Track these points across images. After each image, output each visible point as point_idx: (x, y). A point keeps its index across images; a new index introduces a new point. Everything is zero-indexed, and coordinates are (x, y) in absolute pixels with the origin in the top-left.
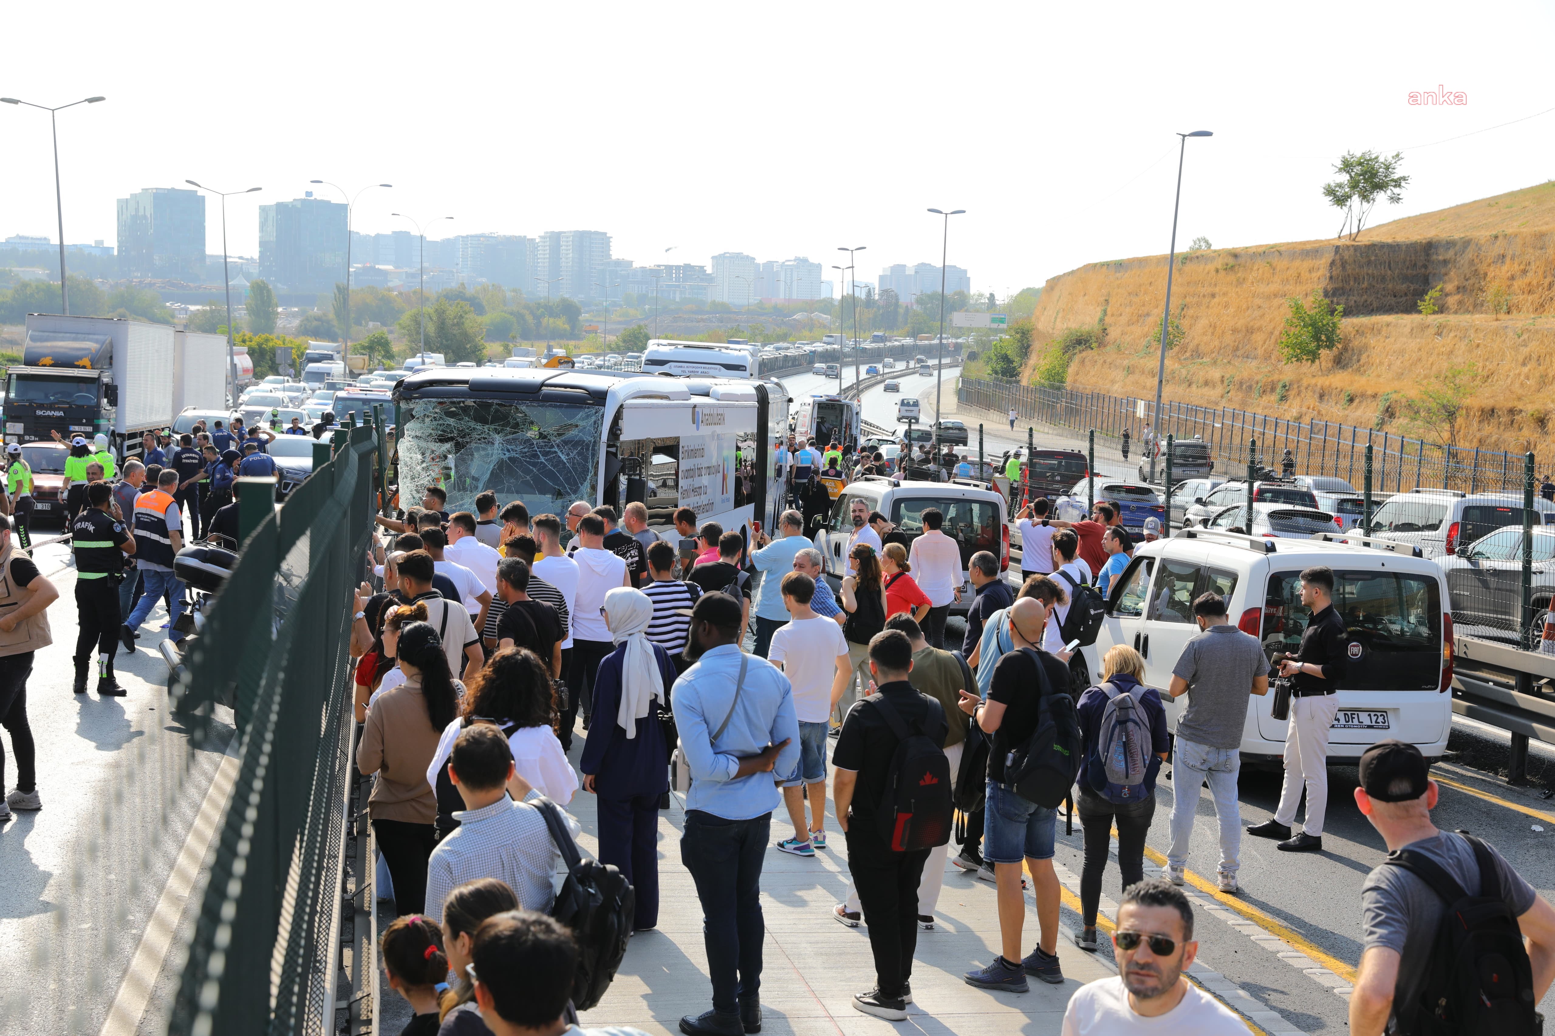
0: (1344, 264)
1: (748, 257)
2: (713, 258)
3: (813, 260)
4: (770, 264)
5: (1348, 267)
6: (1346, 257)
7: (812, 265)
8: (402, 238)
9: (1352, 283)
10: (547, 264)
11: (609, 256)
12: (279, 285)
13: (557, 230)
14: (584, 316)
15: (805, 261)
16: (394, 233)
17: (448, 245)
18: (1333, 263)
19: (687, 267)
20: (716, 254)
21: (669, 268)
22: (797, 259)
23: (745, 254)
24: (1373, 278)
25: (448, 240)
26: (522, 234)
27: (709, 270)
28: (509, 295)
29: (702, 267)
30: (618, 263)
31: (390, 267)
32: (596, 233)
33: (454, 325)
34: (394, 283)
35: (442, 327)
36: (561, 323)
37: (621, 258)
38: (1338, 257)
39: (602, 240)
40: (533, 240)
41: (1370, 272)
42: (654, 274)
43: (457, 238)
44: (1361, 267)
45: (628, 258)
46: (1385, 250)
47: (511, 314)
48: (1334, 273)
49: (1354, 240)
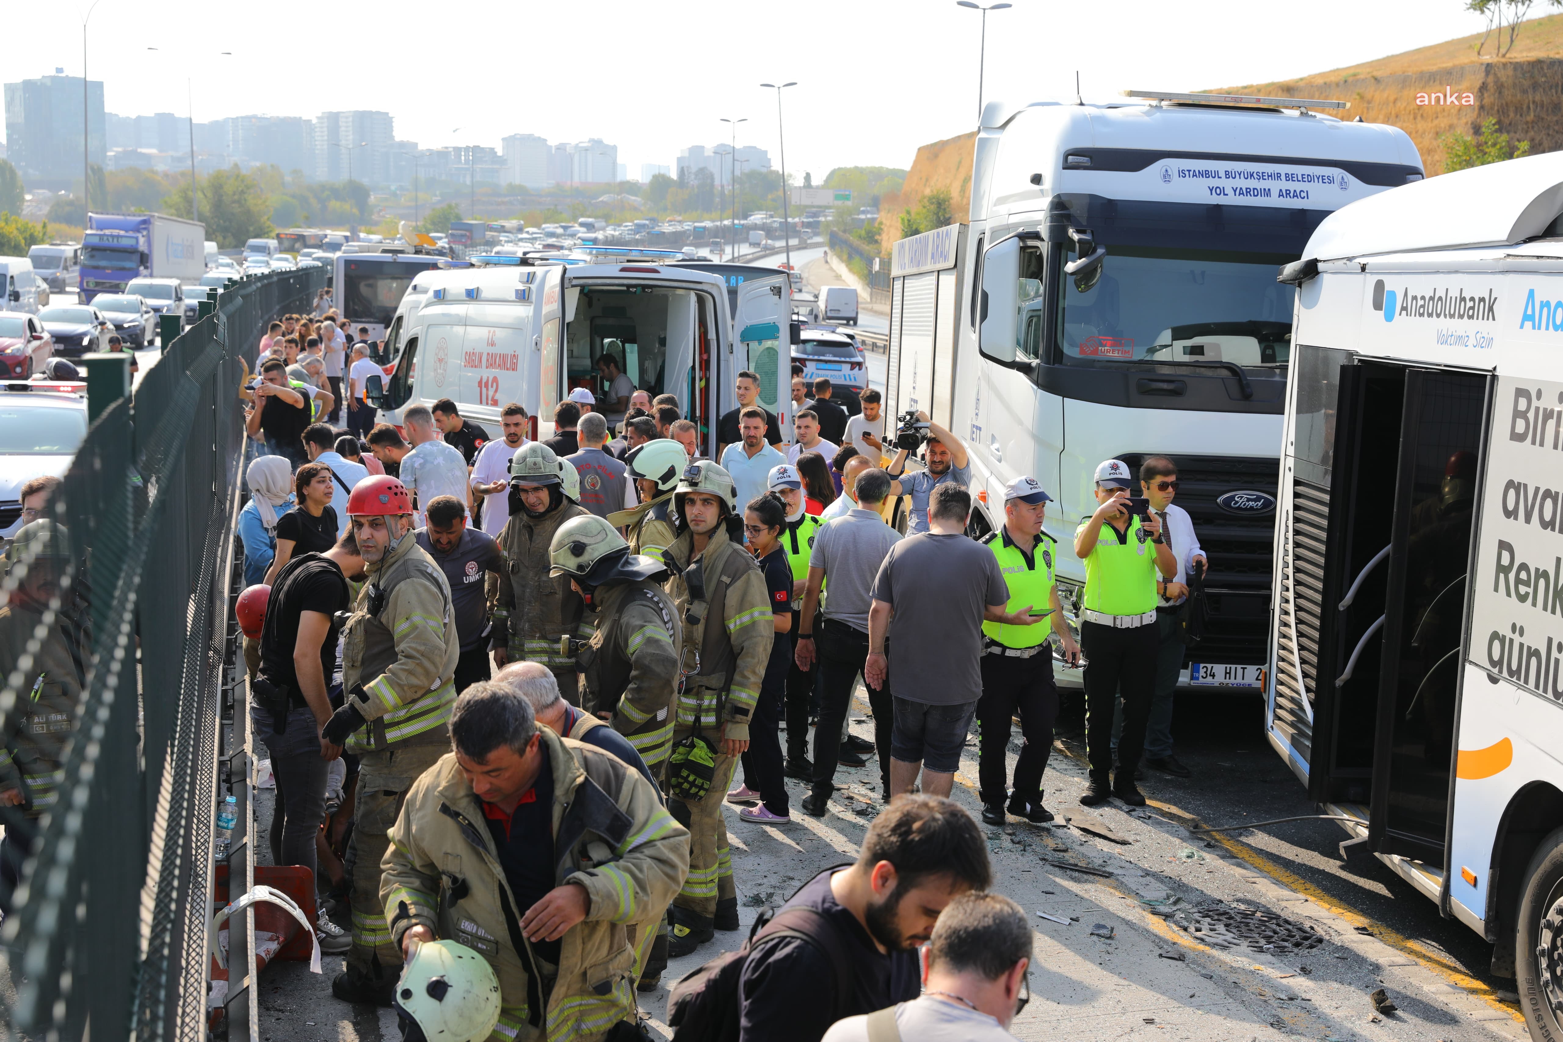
0: (1500, 88)
1: (539, 138)
2: (504, 139)
3: (607, 141)
4: (561, 148)
5: (1506, 92)
6: (1504, 79)
7: (607, 146)
8: (165, 120)
9: (1512, 115)
10: (325, 147)
11: (392, 137)
12: (31, 171)
13: (335, 110)
14: (372, 199)
15: (599, 142)
16: (157, 114)
17: (217, 127)
18: (1483, 88)
19: (476, 149)
20: (506, 136)
21: (457, 150)
22: (591, 141)
23: (537, 135)
24: (1542, 106)
25: (217, 122)
26: (298, 115)
27: (500, 153)
28: (288, 179)
29: (492, 149)
30: (402, 145)
31: (153, 151)
32: (378, 113)
33: (234, 202)
34: (161, 167)
35: (218, 205)
36: (348, 207)
37: (405, 140)
38: (1491, 80)
39: (384, 121)
40: (310, 121)
41: (1538, 98)
42: (443, 155)
43: (226, 121)
44: (1524, 92)
45: (413, 140)
46: (1556, 68)
47: (293, 196)
48: (1486, 101)
49: (1504, 56)
